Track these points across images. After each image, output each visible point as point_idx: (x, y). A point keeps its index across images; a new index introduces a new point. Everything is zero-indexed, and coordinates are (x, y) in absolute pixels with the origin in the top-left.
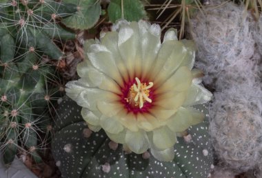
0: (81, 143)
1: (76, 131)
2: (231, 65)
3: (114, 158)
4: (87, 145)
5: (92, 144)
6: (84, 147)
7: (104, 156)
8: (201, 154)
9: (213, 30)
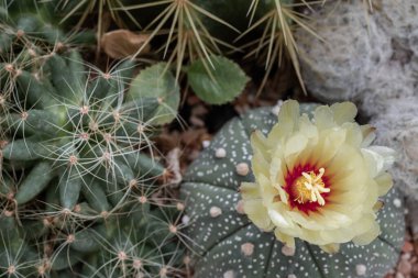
0: (245, 264)
1: (230, 252)
2: (374, 80)
3: (297, 265)
4: (253, 264)
5: (260, 260)
6: (250, 267)
7: (282, 268)
8: (394, 207)
9: (334, 47)
